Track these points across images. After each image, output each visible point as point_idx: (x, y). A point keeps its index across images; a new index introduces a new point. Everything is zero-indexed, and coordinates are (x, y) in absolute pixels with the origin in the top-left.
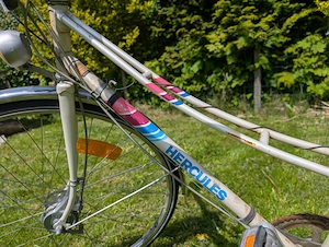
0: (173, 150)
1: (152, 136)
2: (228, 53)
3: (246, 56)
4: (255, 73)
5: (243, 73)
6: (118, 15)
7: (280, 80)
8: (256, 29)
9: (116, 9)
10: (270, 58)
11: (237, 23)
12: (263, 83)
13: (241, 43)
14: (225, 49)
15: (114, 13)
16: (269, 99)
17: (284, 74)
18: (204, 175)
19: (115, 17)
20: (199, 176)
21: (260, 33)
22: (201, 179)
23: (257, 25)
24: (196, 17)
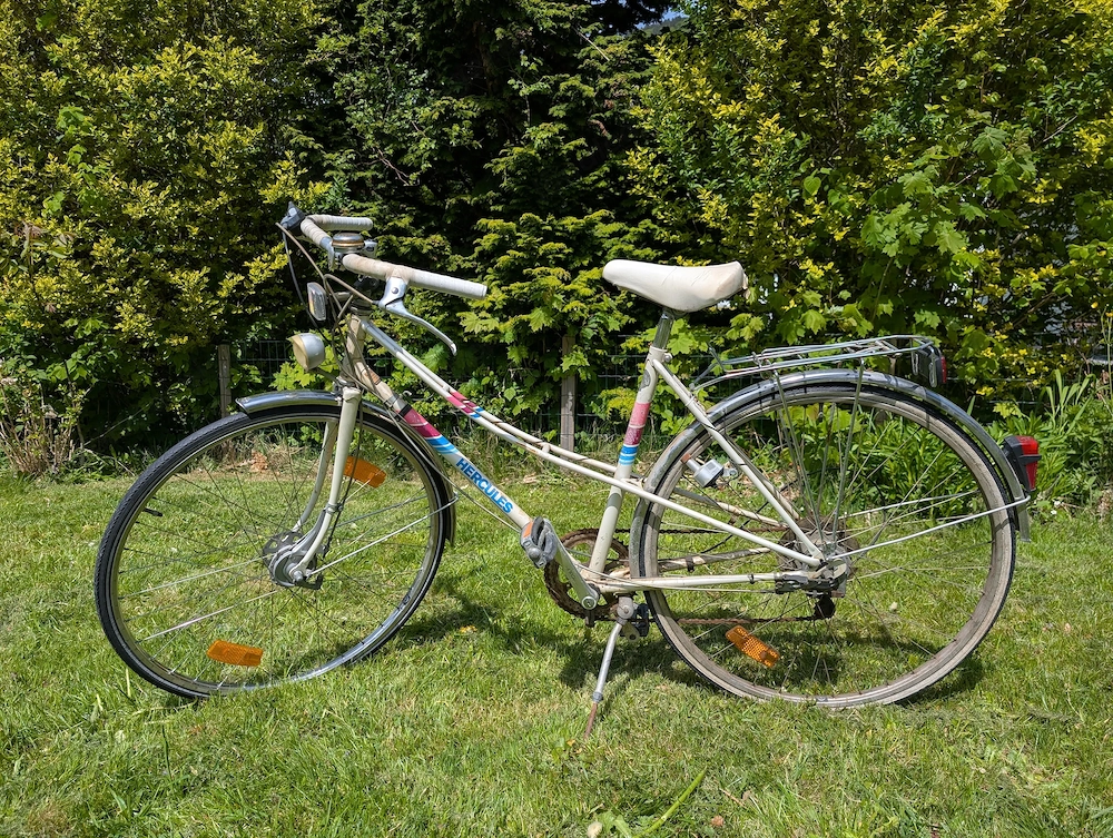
0: (464, 463)
1: (444, 449)
2: (509, 338)
3: (545, 345)
4: (564, 386)
5: (538, 383)
6: (233, 203)
7: (613, 404)
8: (569, 295)
9: (229, 189)
10: (592, 357)
11: (530, 278)
12: (579, 408)
13: (538, 320)
14: (501, 327)
15: (223, 198)
16: (591, 443)
17: (620, 391)
18: (493, 487)
19: (223, 208)
20: (488, 488)
21: (574, 304)
22: (489, 491)
23: (568, 288)
24: (437, 239)
